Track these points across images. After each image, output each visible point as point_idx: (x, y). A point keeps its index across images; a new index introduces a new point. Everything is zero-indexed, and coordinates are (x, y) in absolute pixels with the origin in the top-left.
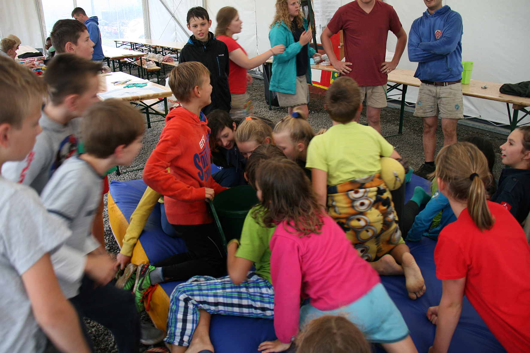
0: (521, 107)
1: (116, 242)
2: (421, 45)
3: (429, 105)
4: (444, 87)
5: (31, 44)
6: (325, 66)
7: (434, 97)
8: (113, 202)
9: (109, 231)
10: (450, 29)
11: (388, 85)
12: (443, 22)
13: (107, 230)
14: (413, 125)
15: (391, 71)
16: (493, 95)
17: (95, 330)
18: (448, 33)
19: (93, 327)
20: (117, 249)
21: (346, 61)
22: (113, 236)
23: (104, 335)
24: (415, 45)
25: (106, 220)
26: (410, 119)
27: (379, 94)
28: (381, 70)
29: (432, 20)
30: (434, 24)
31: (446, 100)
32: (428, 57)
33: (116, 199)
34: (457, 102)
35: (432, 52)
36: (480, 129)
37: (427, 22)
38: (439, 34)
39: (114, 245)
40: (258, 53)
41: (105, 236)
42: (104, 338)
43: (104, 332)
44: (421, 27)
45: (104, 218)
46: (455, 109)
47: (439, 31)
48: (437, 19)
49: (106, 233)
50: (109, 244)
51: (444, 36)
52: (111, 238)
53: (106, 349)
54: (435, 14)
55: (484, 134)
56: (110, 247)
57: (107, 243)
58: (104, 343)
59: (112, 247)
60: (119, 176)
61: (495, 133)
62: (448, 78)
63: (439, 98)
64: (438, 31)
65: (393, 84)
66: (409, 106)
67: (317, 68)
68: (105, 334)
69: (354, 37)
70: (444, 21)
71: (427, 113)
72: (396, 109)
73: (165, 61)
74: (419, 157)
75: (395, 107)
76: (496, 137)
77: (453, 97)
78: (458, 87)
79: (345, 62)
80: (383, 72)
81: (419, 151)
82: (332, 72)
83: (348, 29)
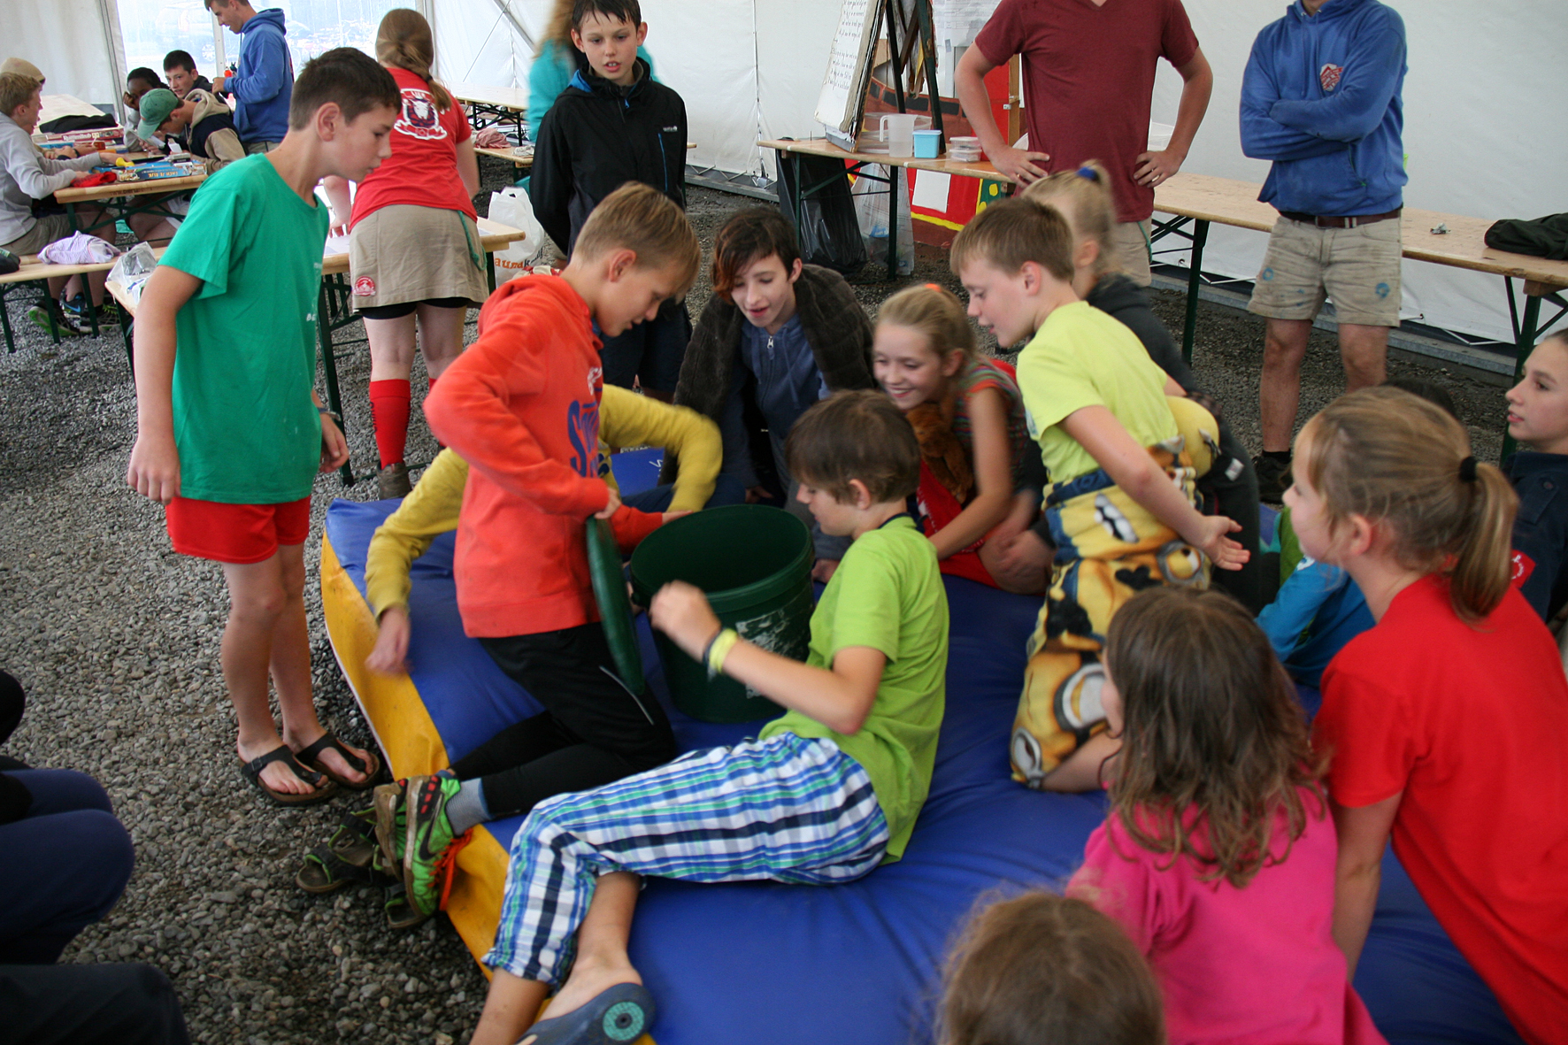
0: (1549, 289)
1: (345, 684)
2: (1277, 108)
3: (1293, 282)
4: (1344, 230)
5: (79, 89)
6: (964, 162)
7: (1314, 259)
8: (338, 566)
9: (326, 651)
10: (1366, 63)
11: (1154, 222)
12: (1343, 40)
13: (317, 649)
14: (1223, 341)
15: (1163, 180)
16: (1467, 254)
17: (289, 948)
18: (1359, 77)
19: (283, 937)
20: (348, 706)
21: (1032, 148)
22: (337, 664)
23: (314, 962)
24: (1258, 108)
25: (315, 620)
26: (1215, 323)
27: (1127, 246)
28: (1136, 177)
29: (1313, 31)
30: (1320, 42)
31: (1350, 269)
32: (1298, 147)
33: (345, 554)
34: (1383, 275)
35: (1309, 131)
36: (1420, 354)
37: (1297, 38)
38: (1333, 76)
39: (340, 692)
40: (761, 124)
41: (312, 665)
42: (316, 969)
43: (316, 951)
44: (1281, 52)
45: (308, 611)
46: (1375, 297)
47: (1333, 67)
48: (1326, 29)
49: (316, 658)
50: (324, 689)
51: (1347, 84)
52: (331, 673)
53: (322, 1003)
54: (1320, 14)
55: (1433, 370)
56: (329, 699)
57: (319, 688)
58: (315, 986)
59: (335, 698)
60: (351, 486)
61: (1464, 365)
62: (1357, 207)
63: (1329, 264)
64: (1328, 68)
65: (1165, 219)
66: (1209, 285)
67: (941, 169)
68: (318, 960)
69: (1055, 75)
70: (1349, 38)
71: (1285, 306)
72: (1171, 292)
73: (484, 145)
74: (1243, 436)
75: (1170, 287)
76: (1468, 379)
77: (1372, 260)
78: (1390, 229)
79: (1029, 150)
80: (1140, 183)
81: (1241, 418)
82: (981, 181)
83: (1039, 52)
